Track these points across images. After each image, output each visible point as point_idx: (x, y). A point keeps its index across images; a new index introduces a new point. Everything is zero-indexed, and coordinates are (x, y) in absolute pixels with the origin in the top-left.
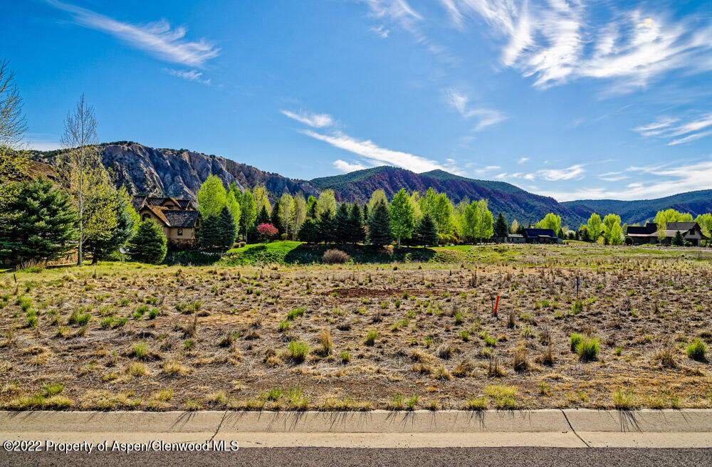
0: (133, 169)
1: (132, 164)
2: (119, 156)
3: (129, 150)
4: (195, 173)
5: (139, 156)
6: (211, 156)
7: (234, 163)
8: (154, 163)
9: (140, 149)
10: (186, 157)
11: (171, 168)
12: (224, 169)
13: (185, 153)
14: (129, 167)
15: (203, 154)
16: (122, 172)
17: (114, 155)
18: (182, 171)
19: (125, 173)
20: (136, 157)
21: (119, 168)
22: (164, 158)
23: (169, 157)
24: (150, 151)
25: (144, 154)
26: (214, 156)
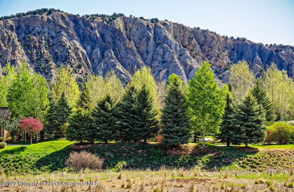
0: (54, 44)
1: (52, 38)
2: (38, 29)
3: (48, 19)
4: (132, 45)
5: (61, 27)
6: (152, 21)
7: (183, 27)
8: (79, 36)
9: (63, 18)
10: (119, 24)
11: (101, 40)
12: (170, 36)
13: (119, 19)
14: (49, 42)
15: (142, 18)
16: (40, 48)
17: (31, 28)
18: (114, 43)
19: (44, 51)
20: (58, 28)
21: (37, 44)
22: (92, 28)
23: (98, 26)
24: (75, 19)
25: (67, 24)
26: (157, 20)
